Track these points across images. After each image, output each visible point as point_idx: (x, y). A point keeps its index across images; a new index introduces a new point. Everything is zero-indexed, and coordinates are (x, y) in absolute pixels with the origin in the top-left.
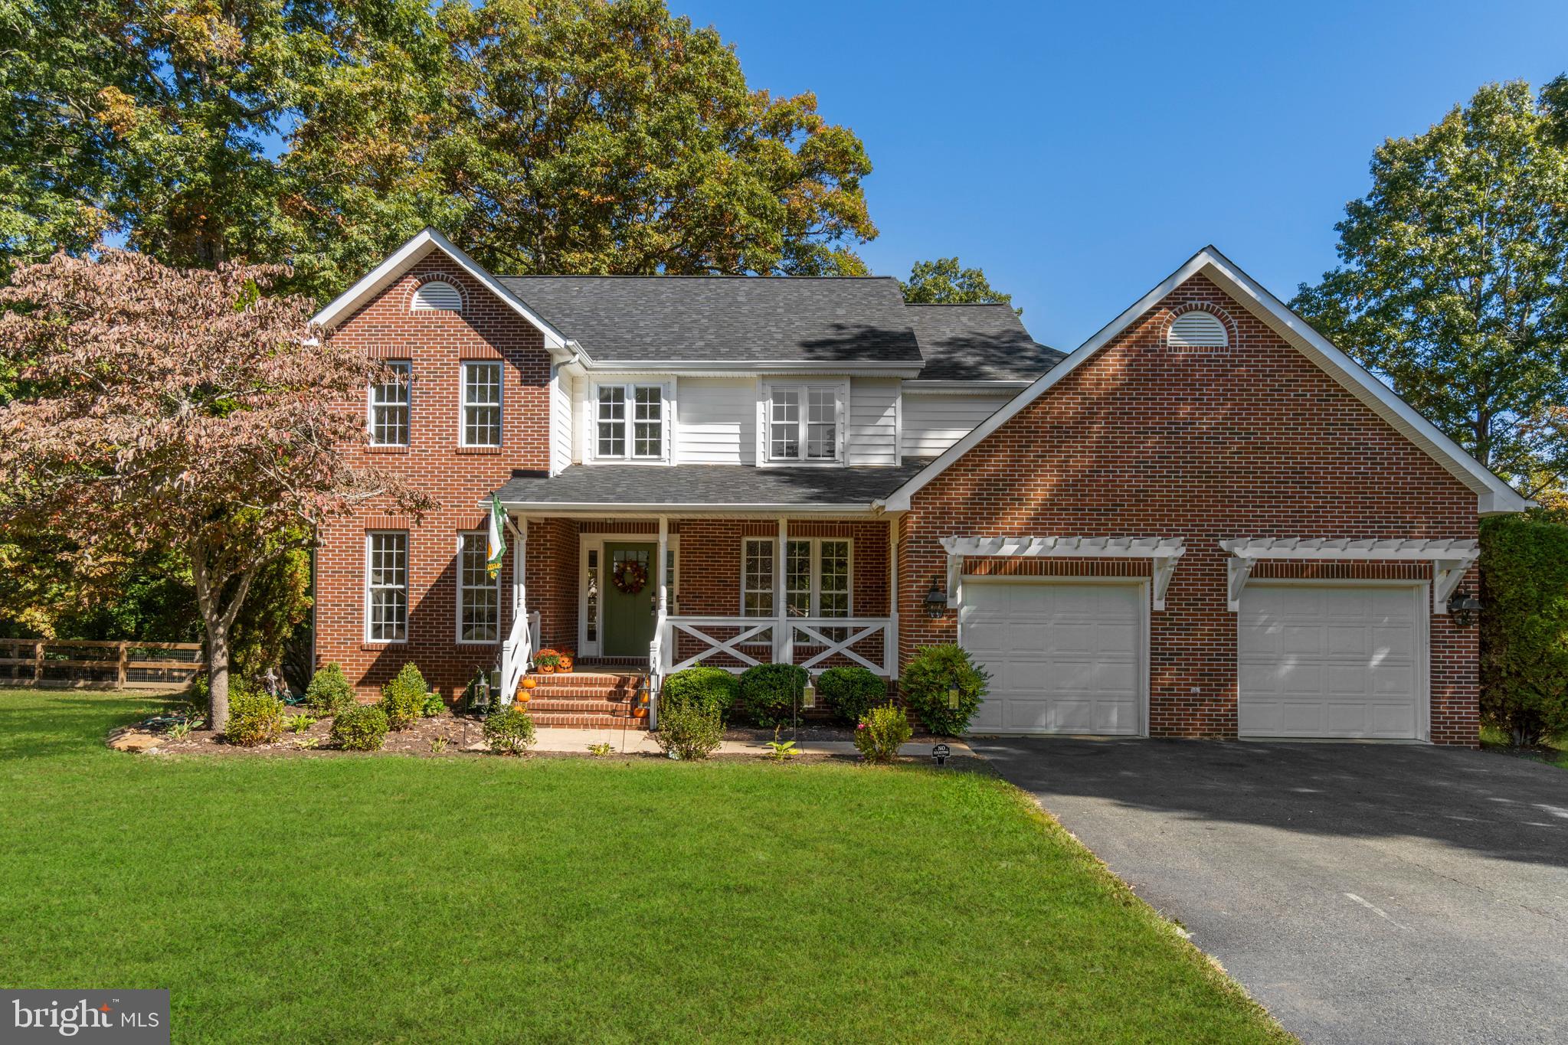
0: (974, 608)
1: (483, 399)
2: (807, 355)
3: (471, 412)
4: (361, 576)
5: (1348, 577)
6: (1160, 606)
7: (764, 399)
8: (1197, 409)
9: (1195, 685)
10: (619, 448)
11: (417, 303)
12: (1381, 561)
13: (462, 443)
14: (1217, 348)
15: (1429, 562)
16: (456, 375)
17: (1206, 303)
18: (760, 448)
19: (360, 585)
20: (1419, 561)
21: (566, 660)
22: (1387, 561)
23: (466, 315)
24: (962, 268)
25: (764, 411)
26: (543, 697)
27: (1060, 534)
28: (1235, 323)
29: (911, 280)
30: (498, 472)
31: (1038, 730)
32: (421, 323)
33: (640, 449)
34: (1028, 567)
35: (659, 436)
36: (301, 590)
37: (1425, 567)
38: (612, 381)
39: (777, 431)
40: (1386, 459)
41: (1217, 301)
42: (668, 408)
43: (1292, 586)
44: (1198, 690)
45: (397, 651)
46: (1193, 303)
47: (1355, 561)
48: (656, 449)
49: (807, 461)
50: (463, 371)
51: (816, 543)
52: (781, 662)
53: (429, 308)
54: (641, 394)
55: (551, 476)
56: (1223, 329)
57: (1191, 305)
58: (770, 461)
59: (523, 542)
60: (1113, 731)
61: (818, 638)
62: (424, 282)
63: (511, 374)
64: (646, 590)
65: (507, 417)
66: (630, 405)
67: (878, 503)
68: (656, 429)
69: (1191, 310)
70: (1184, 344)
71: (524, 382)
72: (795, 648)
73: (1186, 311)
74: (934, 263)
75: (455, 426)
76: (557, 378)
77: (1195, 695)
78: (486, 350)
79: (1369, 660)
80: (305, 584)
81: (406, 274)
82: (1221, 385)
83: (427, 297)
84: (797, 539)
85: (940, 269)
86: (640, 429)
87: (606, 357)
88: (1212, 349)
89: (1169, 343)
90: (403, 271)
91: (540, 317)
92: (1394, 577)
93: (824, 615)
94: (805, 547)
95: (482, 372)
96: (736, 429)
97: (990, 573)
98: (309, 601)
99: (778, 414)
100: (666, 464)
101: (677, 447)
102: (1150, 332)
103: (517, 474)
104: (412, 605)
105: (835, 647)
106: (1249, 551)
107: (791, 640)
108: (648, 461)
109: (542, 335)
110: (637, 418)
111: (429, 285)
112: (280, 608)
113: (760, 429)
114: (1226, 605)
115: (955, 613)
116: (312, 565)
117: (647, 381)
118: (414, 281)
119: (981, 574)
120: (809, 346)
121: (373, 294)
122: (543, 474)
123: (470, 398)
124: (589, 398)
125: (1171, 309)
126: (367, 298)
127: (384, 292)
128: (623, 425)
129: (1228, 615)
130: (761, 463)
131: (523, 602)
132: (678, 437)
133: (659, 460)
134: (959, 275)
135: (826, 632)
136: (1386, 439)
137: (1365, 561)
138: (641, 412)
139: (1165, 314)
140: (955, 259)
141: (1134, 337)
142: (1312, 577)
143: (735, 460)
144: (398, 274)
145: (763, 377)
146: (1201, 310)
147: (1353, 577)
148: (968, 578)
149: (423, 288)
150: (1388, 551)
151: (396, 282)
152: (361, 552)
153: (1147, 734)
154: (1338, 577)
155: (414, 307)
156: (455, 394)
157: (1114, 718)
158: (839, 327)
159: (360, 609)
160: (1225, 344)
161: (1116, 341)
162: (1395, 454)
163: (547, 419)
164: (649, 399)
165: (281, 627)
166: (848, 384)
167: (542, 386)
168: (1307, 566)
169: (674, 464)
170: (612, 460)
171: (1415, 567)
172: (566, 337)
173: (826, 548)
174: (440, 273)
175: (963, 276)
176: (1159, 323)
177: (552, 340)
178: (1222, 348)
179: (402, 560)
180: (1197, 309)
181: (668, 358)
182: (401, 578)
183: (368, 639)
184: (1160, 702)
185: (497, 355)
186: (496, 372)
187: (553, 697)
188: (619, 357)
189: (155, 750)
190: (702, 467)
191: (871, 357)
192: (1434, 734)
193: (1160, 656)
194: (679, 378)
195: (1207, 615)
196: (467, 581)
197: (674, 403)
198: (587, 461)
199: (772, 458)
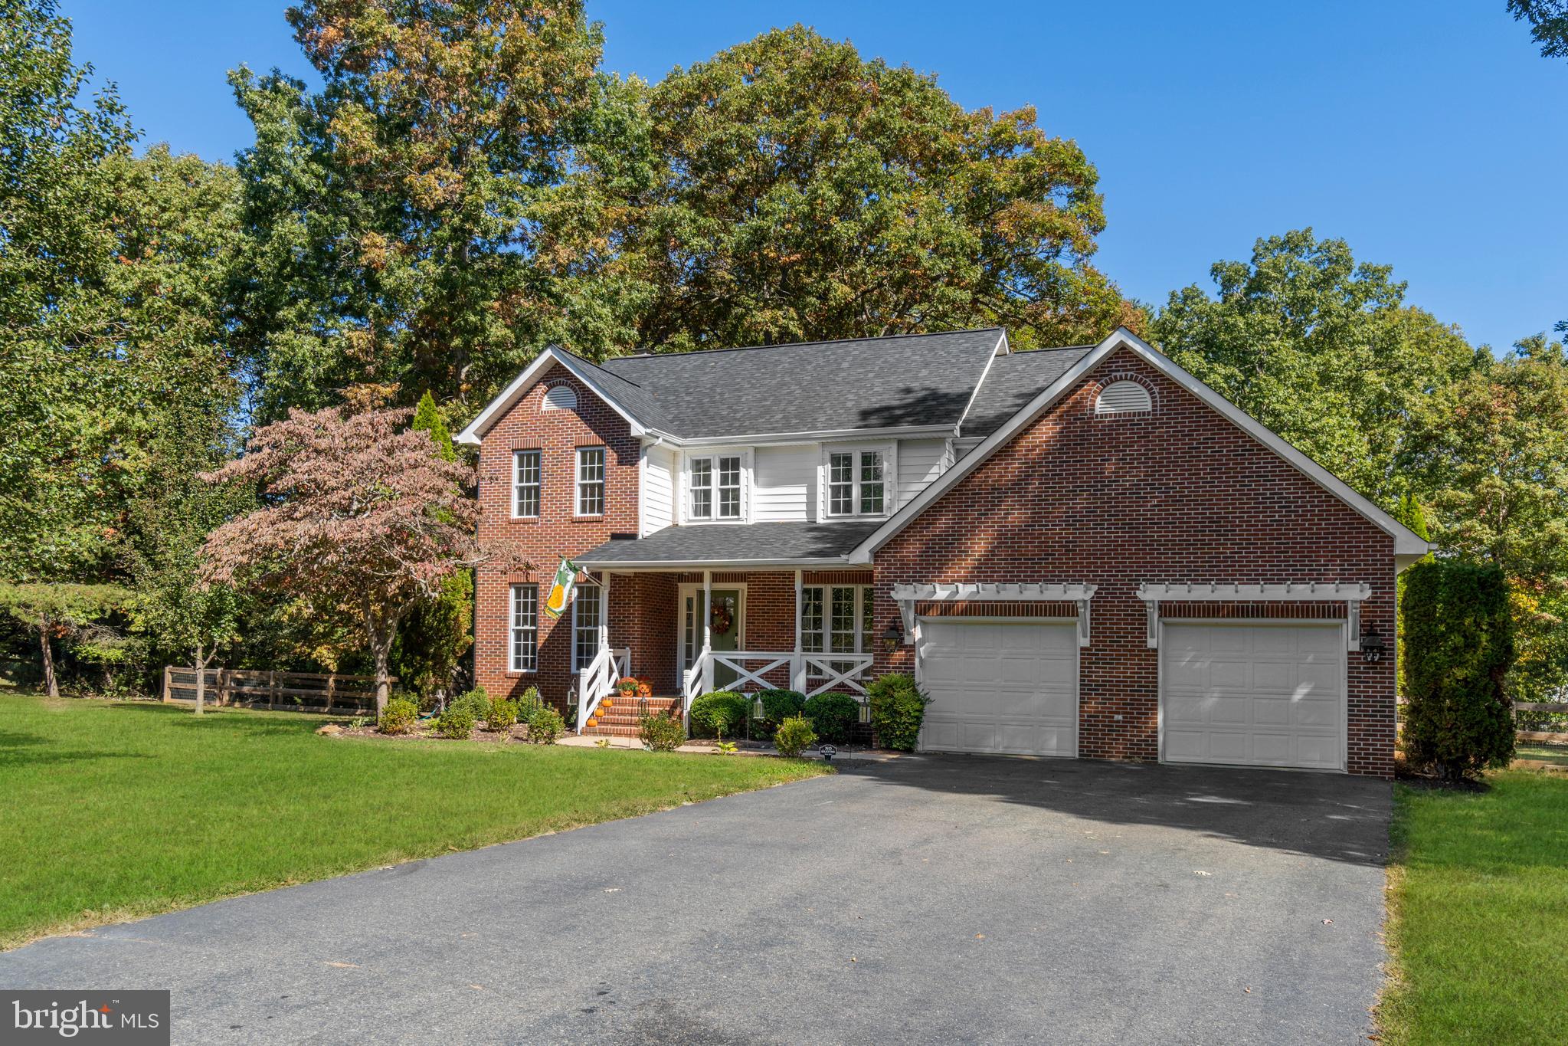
0: (932, 644)
1: (592, 477)
2: (860, 423)
3: (584, 487)
4: (506, 620)
5: (1263, 616)
6: (1085, 642)
7: (823, 464)
8: (1121, 468)
9: (1118, 713)
10: (707, 511)
11: (546, 405)
12: (1296, 602)
13: (577, 513)
14: (1139, 413)
15: (1344, 602)
16: (572, 460)
17: (1129, 373)
18: (820, 506)
19: (505, 627)
20: (1333, 602)
21: (645, 687)
22: (1301, 602)
23: (578, 411)
24: (1317, 240)
25: (823, 474)
26: (614, 714)
27: (1000, 581)
28: (1156, 390)
29: (1253, 261)
30: (600, 536)
31: (987, 750)
32: (548, 419)
33: (725, 510)
34: (974, 608)
35: (738, 500)
36: (464, 631)
37: (1340, 607)
38: (702, 454)
39: (836, 491)
40: (1300, 507)
41: (1139, 370)
42: (746, 475)
43: (1217, 625)
44: (1120, 717)
45: (529, 679)
46: (1118, 374)
47: (1269, 602)
48: (736, 510)
49: (859, 517)
50: (578, 455)
51: (828, 590)
52: (796, 690)
53: (556, 408)
54: (725, 464)
55: (640, 537)
56: (1147, 395)
57: (1116, 377)
58: (828, 518)
59: (606, 592)
60: (1054, 753)
61: (828, 670)
62: (550, 387)
63: (611, 456)
64: (731, 632)
65: (607, 492)
66: (716, 474)
67: (844, 557)
68: (736, 494)
69: (1116, 380)
70: (1111, 410)
71: (620, 463)
72: (808, 680)
73: (1112, 382)
74: (1283, 237)
75: (571, 501)
76: (645, 458)
77: (1118, 722)
78: (594, 438)
79: (1291, 694)
80: (466, 626)
81: (539, 382)
82: (1142, 446)
83: (552, 399)
84: (812, 586)
85: (1292, 244)
86: (725, 494)
87: (696, 435)
88: (1134, 414)
89: (1097, 411)
90: (535, 380)
91: (628, 412)
92: (1308, 617)
93: (834, 650)
94: (818, 594)
95: (590, 454)
96: (803, 490)
97: (941, 614)
98: (470, 639)
99: (835, 476)
100: (744, 523)
101: (753, 508)
102: (1078, 402)
103: (615, 537)
104: (540, 642)
105: (839, 678)
106: (1152, 593)
107: (804, 671)
108: (730, 521)
109: (628, 425)
110: (722, 484)
111: (554, 389)
112: (447, 644)
113: (820, 489)
114: (1146, 642)
115: (912, 648)
116: (473, 612)
117: (729, 453)
118: (543, 387)
119: (932, 616)
120: (865, 414)
121: (515, 400)
122: (633, 536)
123: (584, 477)
124: (684, 470)
125: (1097, 381)
126: (511, 403)
127: (524, 397)
128: (710, 490)
129: (1148, 650)
130: (821, 520)
131: (606, 639)
132: (753, 499)
133: (738, 519)
134: (1314, 248)
135: (836, 666)
136: (1300, 488)
137: (1280, 602)
138: (724, 480)
139: (1092, 386)
140: (1309, 230)
141: (1065, 407)
142: (1228, 616)
143: (802, 517)
144: (532, 383)
145: (823, 444)
146: (1126, 379)
147: (1268, 616)
148: (923, 618)
149: (550, 392)
150: (1302, 592)
151: (532, 389)
152: (506, 601)
153: (1077, 756)
154: (1253, 616)
155: (544, 408)
156: (572, 475)
157: (1053, 742)
158: (908, 391)
159: (505, 646)
160: (1150, 409)
161: (1049, 412)
162: (1309, 502)
163: (636, 492)
164: (731, 466)
165: (447, 658)
166: (894, 447)
167: (633, 465)
168: (1223, 607)
169: (751, 522)
170: (702, 521)
171: (1329, 607)
172: (645, 426)
173: (837, 594)
174: (562, 379)
175: (1319, 250)
176: (1088, 394)
177: (637, 429)
178: (1144, 413)
179: (534, 607)
180: (1121, 379)
181: (744, 433)
182: (534, 622)
183: (511, 668)
184: (1089, 727)
185: (601, 442)
186: (601, 454)
187: (622, 714)
188: (707, 435)
189: (337, 734)
190: (773, 524)
191: (913, 423)
192: (1350, 763)
193: (1088, 689)
194: (756, 449)
195: (1130, 651)
196: (580, 624)
197: (751, 471)
198: (682, 523)
199: (830, 515)
